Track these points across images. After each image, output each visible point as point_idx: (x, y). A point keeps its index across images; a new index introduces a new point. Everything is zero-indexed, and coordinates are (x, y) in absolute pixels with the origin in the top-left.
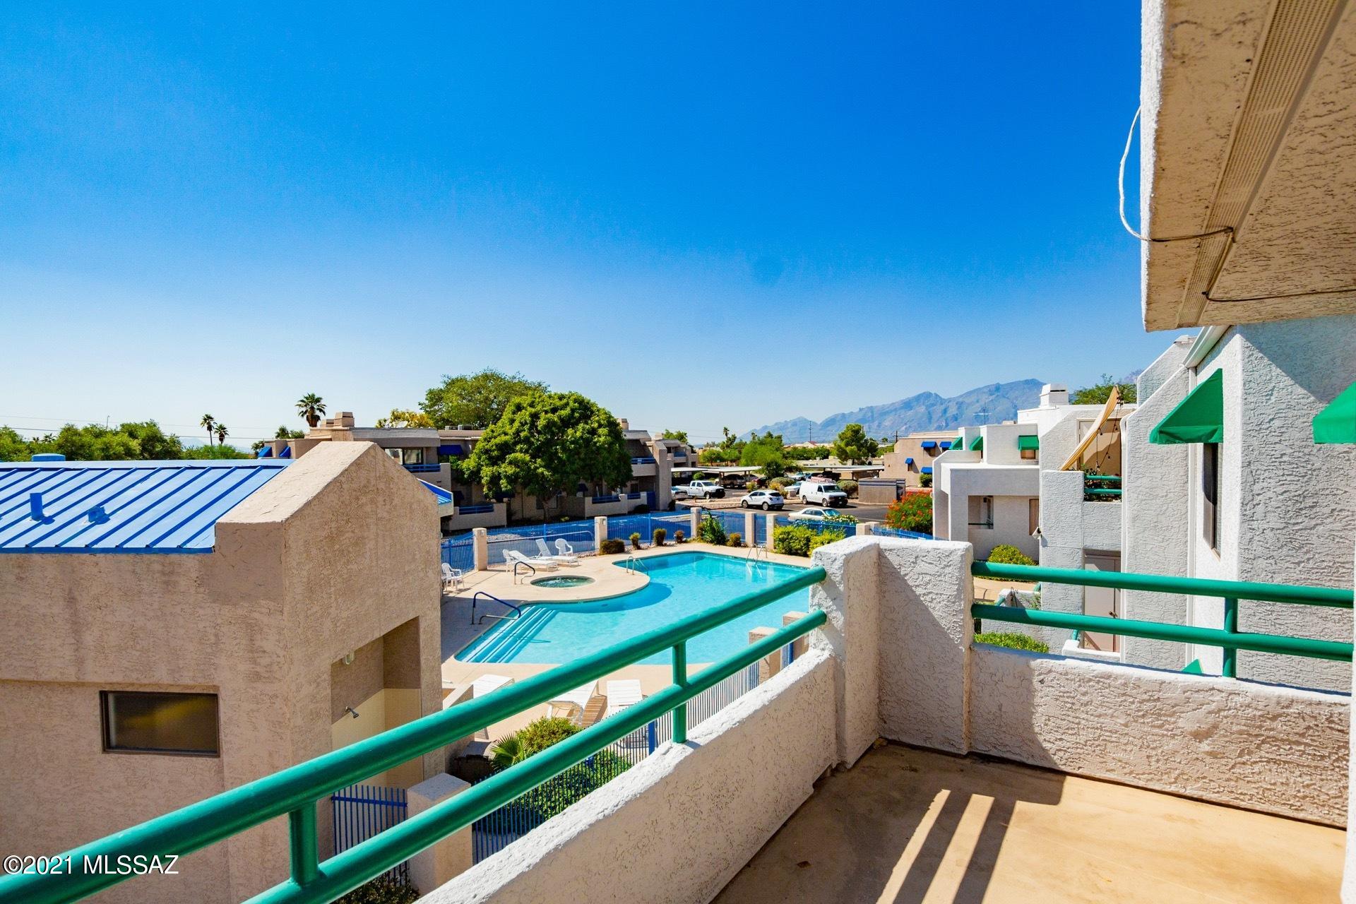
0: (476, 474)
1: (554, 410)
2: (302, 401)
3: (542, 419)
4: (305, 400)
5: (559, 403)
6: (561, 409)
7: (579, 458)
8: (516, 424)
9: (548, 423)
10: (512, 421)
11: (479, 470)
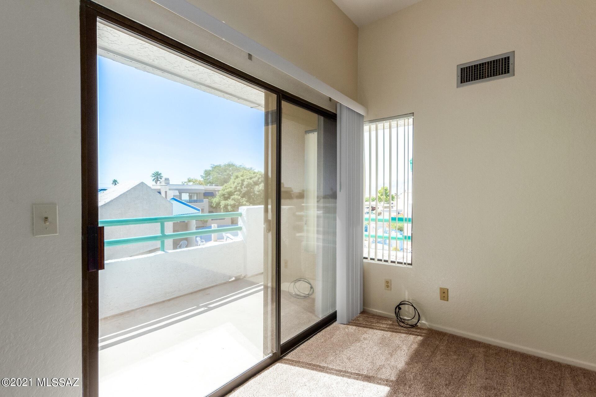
0: (218, 204)
1: (251, 178)
2: (153, 174)
3: (246, 182)
4: (154, 174)
5: (253, 175)
6: (254, 178)
7: (261, 198)
8: (236, 184)
9: (248, 183)
10: (234, 182)
11: (220, 203)
